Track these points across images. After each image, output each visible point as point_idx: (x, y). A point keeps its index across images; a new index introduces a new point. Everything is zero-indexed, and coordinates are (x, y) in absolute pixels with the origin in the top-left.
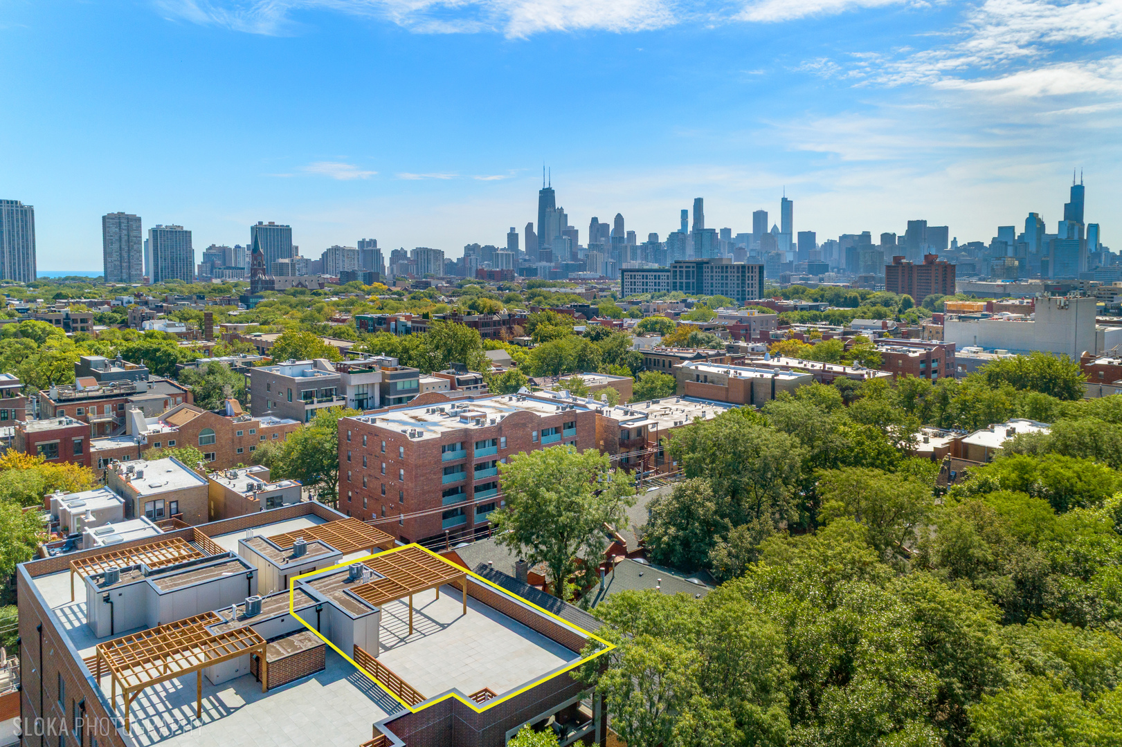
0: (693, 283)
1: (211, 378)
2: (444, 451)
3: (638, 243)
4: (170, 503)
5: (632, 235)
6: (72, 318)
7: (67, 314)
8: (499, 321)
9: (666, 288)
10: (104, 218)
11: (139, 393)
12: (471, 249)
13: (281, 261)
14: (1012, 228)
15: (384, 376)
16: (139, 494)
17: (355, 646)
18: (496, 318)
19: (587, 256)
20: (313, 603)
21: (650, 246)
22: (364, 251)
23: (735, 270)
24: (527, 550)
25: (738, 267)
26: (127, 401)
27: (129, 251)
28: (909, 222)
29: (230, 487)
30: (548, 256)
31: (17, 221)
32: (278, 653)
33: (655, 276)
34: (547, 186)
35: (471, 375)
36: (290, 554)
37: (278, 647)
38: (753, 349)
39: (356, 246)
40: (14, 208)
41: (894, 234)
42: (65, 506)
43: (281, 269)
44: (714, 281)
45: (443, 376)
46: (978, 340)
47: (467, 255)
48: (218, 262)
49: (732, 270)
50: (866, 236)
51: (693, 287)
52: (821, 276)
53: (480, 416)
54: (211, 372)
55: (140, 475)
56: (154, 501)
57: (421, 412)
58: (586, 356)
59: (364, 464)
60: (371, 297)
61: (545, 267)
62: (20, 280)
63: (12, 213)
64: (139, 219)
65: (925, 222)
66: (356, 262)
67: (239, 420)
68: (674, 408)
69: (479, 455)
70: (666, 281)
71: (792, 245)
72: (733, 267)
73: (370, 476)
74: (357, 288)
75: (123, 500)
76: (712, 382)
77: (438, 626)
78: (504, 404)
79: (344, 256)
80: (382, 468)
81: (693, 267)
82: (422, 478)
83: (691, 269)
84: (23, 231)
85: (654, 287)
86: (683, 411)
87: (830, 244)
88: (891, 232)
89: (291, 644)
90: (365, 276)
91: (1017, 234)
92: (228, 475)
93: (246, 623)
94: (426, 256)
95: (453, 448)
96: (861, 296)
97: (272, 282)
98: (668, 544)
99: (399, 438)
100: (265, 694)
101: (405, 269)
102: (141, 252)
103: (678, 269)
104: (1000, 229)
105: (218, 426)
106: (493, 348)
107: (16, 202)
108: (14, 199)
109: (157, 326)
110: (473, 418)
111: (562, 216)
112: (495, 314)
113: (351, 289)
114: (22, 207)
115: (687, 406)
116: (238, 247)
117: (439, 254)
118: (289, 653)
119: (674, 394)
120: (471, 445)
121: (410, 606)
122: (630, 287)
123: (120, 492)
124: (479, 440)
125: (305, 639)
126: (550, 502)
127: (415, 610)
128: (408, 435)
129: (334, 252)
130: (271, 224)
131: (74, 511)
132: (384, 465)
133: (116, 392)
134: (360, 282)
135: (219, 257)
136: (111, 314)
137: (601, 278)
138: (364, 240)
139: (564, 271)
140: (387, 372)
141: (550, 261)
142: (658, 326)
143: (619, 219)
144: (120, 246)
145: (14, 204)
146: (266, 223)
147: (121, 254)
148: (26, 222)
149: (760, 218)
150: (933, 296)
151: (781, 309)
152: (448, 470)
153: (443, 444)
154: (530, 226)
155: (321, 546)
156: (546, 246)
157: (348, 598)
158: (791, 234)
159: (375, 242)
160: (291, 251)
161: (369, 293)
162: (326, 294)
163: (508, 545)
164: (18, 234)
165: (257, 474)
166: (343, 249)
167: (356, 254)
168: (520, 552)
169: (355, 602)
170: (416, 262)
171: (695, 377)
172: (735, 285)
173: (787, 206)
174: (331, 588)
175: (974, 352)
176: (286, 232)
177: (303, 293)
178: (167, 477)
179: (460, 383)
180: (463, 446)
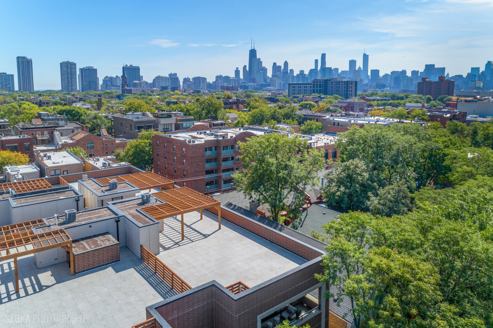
0: (323, 90)
1: (95, 121)
2: (206, 151)
3: (295, 75)
4: (64, 171)
5: (292, 71)
6: (42, 102)
7: (40, 100)
8: (232, 102)
9: (310, 92)
10: (61, 64)
11: (61, 127)
12: (219, 78)
13: (135, 82)
14: (478, 69)
15: (177, 120)
16: (46, 166)
17: (141, 246)
18: (231, 101)
19: (271, 80)
20: (114, 216)
21: (301, 76)
22: (171, 78)
23: (343, 83)
24: (255, 196)
25: (345, 82)
26: (55, 130)
27: (71, 79)
28: (426, 65)
29: (94, 165)
30: (253, 81)
31: (25, 66)
32: (84, 248)
33: (305, 87)
34: (253, 48)
35: (219, 122)
36: (107, 189)
37: (85, 244)
38: (357, 115)
39: (168, 76)
40: (24, 60)
41: (418, 71)
42: (9, 171)
43: (135, 85)
44: (333, 89)
45: (206, 122)
46: (475, 112)
47: (217, 80)
48: (109, 83)
49: (342, 84)
50: (404, 72)
51: (323, 92)
52: (382, 89)
53: (225, 135)
54: (95, 118)
55: (49, 158)
56: (55, 170)
57: (195, 134)
58: (275, 115)
59: (165, 158)
60: (174, 96)
61: (252, 85)
62: (27, 91)
63: (23, 62)
64: (75, 64)
65: (434, 65)
66: (168, 83)
67: (106, 138)
68: (323, 138)
69: (225, 153)
70: (310, 89)
71: (368, 76)
72: (342, 82)
73: (168, 164)
74: (168, 93)
75: (39, 169)
76: (342, 126)
77: (202, 236)
78: (237, 131)
79: (162, 80)
80: (174, 159)
81: (323, 82)
82: (194, 164)
83: (322, 83)
84: (28, 70)
85: (304, 92)
86: (328, 139)
87: (386, 75)
88: (416, 70)
89: (95, 243)
90: (171, 88)
91: (481, 71)
92: (95, 159)
93: (63, 227)
94: (199, 80)
95: (210, 149)
96: (405, 96)
97: (131, 90)
98: (339, 197)
99: (183, 144)
100: (72, 277)
101: (189, 86)
102: (76, 78)
103: (316, 83)
104: (472, 69)
105: (95, 141)
106: (230, 112)
107: (25, 57)
108: (24, 56)
109: (79, 105)
110: (221, 136)
111: (260, 62)
112: (230, 99)
113: (165, 93)
114: (27, 59)
115: (329, 137)
116: (117, 76)
117: (204, 79)
118: (92, 248)
119: (321, 132)
120: (220, 148)
121: (182, 222)
122: (292, 92)
123: (39, 166)
124: (225, 145)
125: (106, 240)
126: (272, 164)
127: (186, 225)
128: (187, 141)
129: (158, 78)
130: (131, 66)
131: (13, 173)
132: (175, 158)
133: (50, 126)
134: (169, 90)
135: (109, 81)
136: (60, 101)
137: (278, 90)
138: (171, 73)
139: (261, 87)
140: (178, 118)
141: (255, 83)
142: (308, 106)
143: (286, 64)
144: (68, 76)
145: (24, 58)
146: (129, 65)
147: (68, 80)
148: (29, 66)
149: (352, 63)
150: (442, 96)
151: (368, 100)
152: (208, 161)
153: (205, 147)
154: (245, 67)
155: (127, 185)
156: (252, 76)
157: (138, 214)
158: (367, 71)
159: (176, 74)
160: (140, 78)
161: (173, 95)
162: (154, 95)
163: (244, 193)
164: (26, 72)
165: (110, 159)
166: (162, 77)
167: (168, 79)
168: (251, 197)
169: (143, 216)
170: (194, 83)
171: (333, 123)
172: (343, 91)
173: (366, 58)
174: (128, 208)
175: (475, 117)
176: (137, 69)
177: (144, 95)
178: (64, 159)
179: (214, 125)
180: (216, 148)
